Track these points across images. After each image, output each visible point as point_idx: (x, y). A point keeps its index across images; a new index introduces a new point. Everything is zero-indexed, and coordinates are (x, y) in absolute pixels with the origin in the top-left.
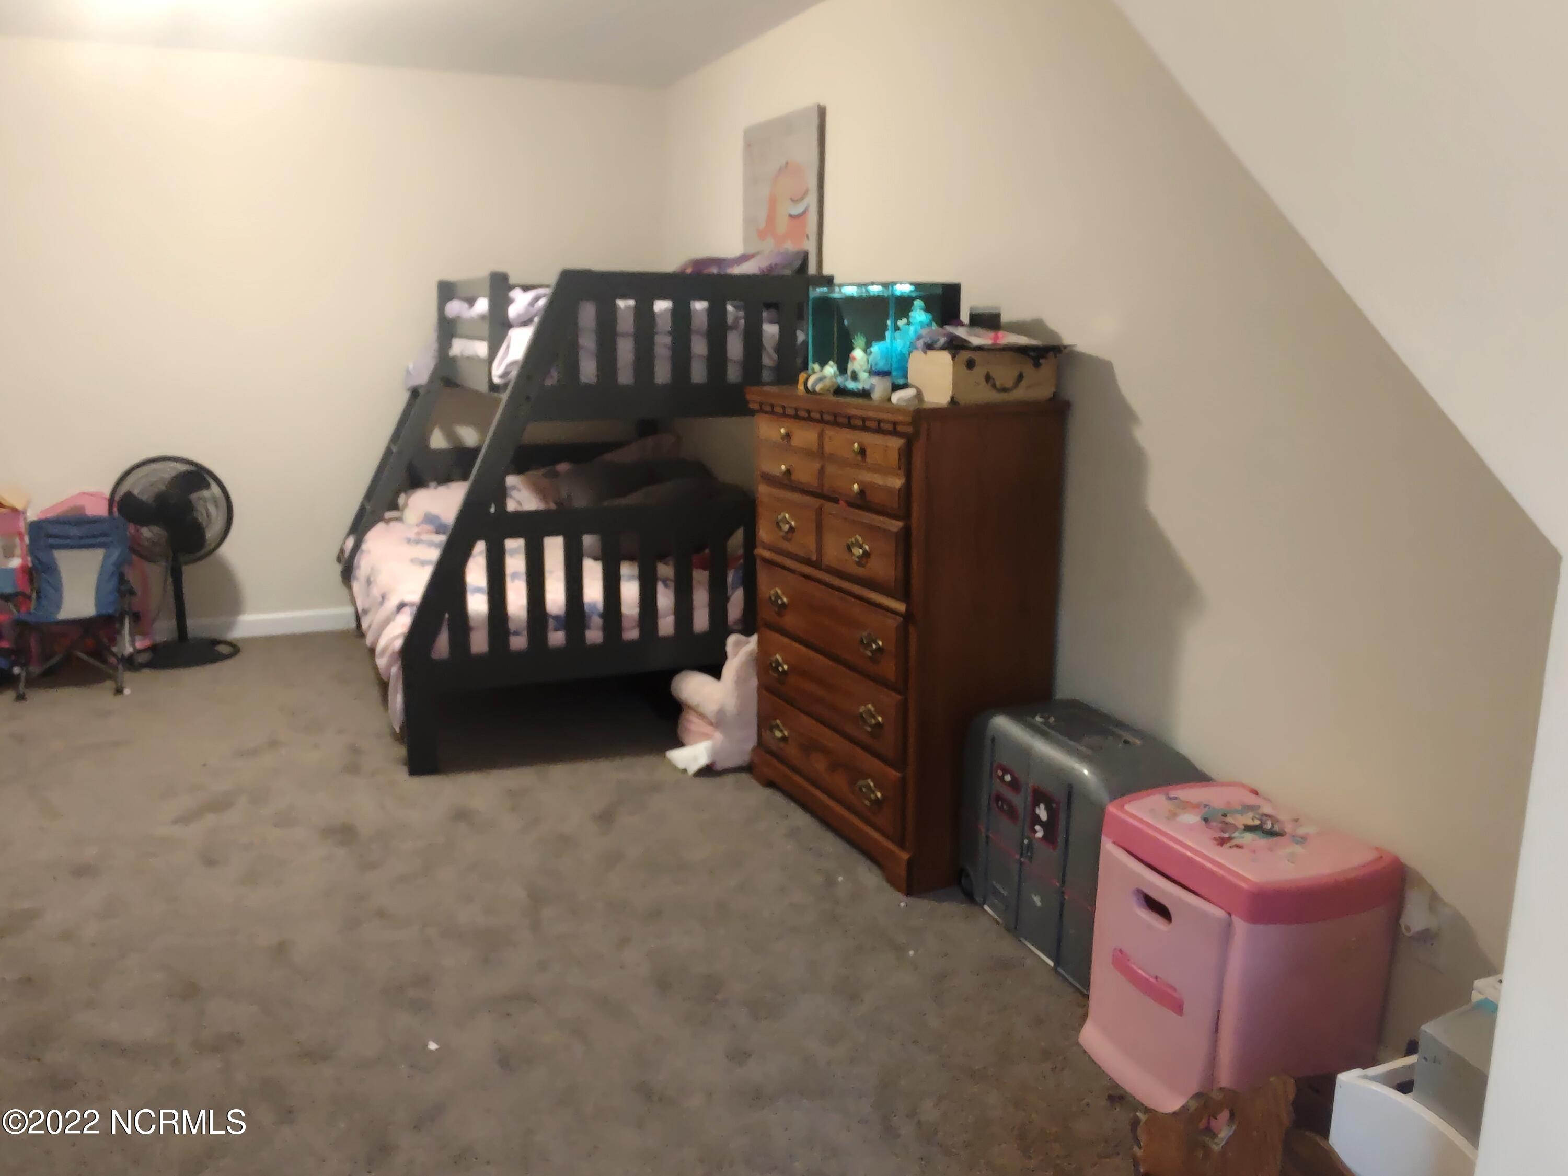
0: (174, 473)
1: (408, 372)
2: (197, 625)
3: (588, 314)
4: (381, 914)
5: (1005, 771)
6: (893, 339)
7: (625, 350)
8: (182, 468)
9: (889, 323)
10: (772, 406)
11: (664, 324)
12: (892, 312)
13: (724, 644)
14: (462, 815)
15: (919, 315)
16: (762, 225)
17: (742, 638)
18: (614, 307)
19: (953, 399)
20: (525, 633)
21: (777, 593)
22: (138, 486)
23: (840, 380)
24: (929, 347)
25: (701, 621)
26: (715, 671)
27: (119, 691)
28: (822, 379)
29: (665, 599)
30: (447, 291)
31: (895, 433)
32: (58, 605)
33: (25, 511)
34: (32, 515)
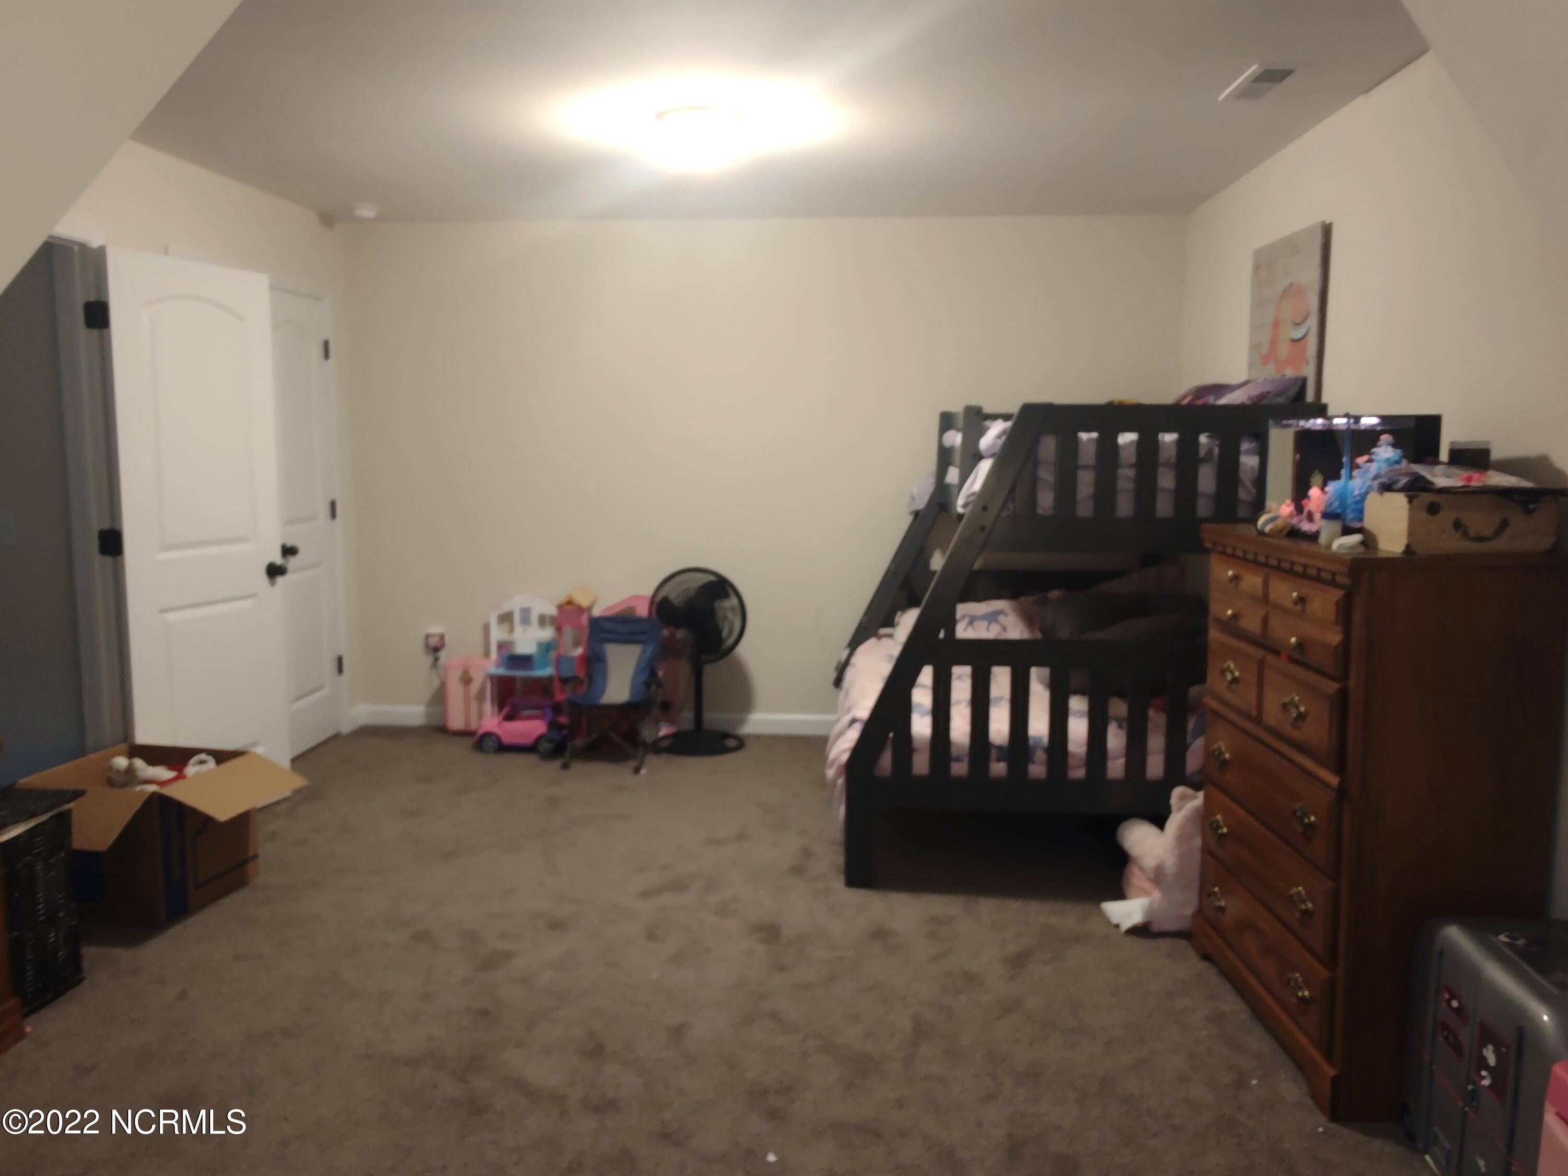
0: (700, 584)
1: (913, 499)
2: (713, 717)
3: (1048, 446)
4: (774, 1016)
5: (1453, 996)
6: (1351, 477)
7: (1086, 483)
8: (712, 578)
9: (1345, 459)
10: (1224, 546)
11: (1128, 456)
12: (1346, 449)
13: (1168, 797)
14: (880, 934)
15: (1385, 452)
16: (1265, 350)
17: (1189, 791)
18: (1076, 441)
19: (1408, 547)
20: (966, 759)
21: (1220, 748)
22: (673, 593)
23: (1294, 521)
24: (1387, 487)
25: (1155, 767)
26: (1160, 821)
27: (637, 770)
28: (1273, 519)
29: (1115, 739)
30: (947, 421)
31: (1333, 583)
32: (602, 690)
33: (590, 609)
34: (597, 612)
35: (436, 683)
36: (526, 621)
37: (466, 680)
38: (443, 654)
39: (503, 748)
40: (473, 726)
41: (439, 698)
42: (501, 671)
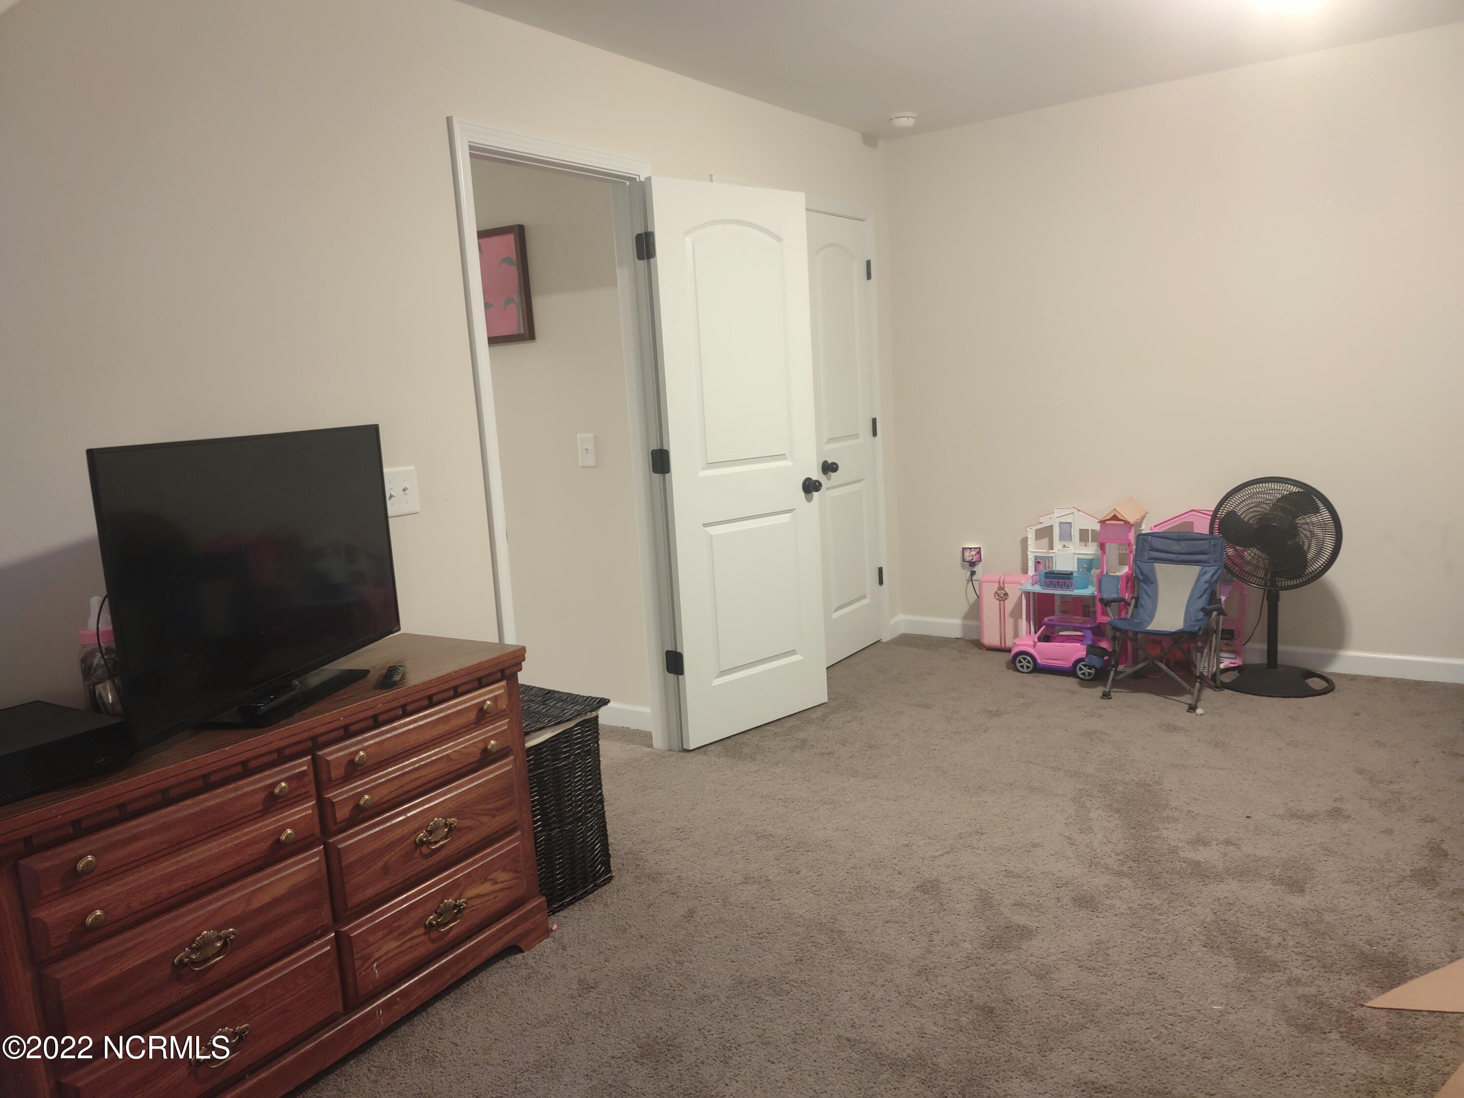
0: (1279, 496)
27: (1192, 708)
32: (1152, 616)
33: (1139, 524)
34: (1145, 529)
35: (973, 598)
36: (1066, 536)
37: (1002, 596)
38: (978, 568)
39: (1038, 669)
40: (1009, 643)
41: (975, 612)
42: (1038, 589)
